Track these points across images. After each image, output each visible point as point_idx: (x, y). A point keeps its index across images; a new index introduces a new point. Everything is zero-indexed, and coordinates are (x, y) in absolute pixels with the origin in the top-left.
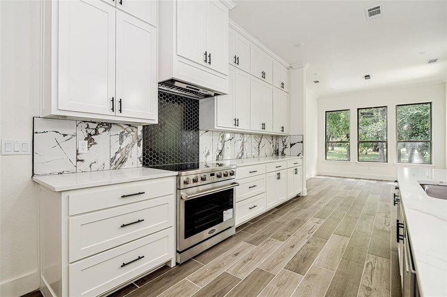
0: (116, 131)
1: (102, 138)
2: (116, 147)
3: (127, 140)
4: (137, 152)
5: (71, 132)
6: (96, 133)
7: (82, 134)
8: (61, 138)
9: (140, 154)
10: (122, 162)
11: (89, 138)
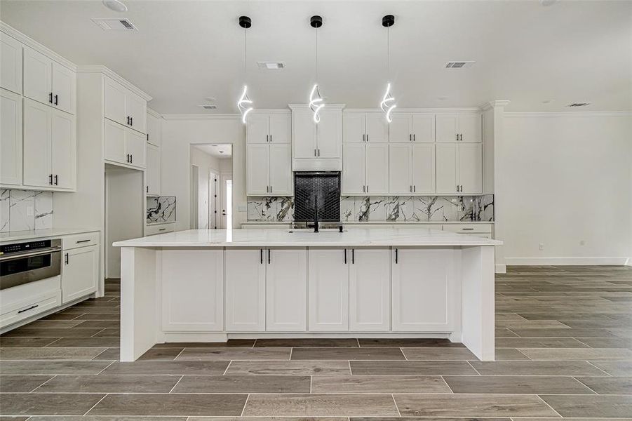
0: (280, 201)
1: (273, 204)
2: (280, 208)
3: (286, 205)
4: (291, 211)
5: (260, 202)
6: (271, 202)
7: (264, 203)
8: (256, 205)
9: (293, 213)
10: (283, 217)
11: (267, 205)
